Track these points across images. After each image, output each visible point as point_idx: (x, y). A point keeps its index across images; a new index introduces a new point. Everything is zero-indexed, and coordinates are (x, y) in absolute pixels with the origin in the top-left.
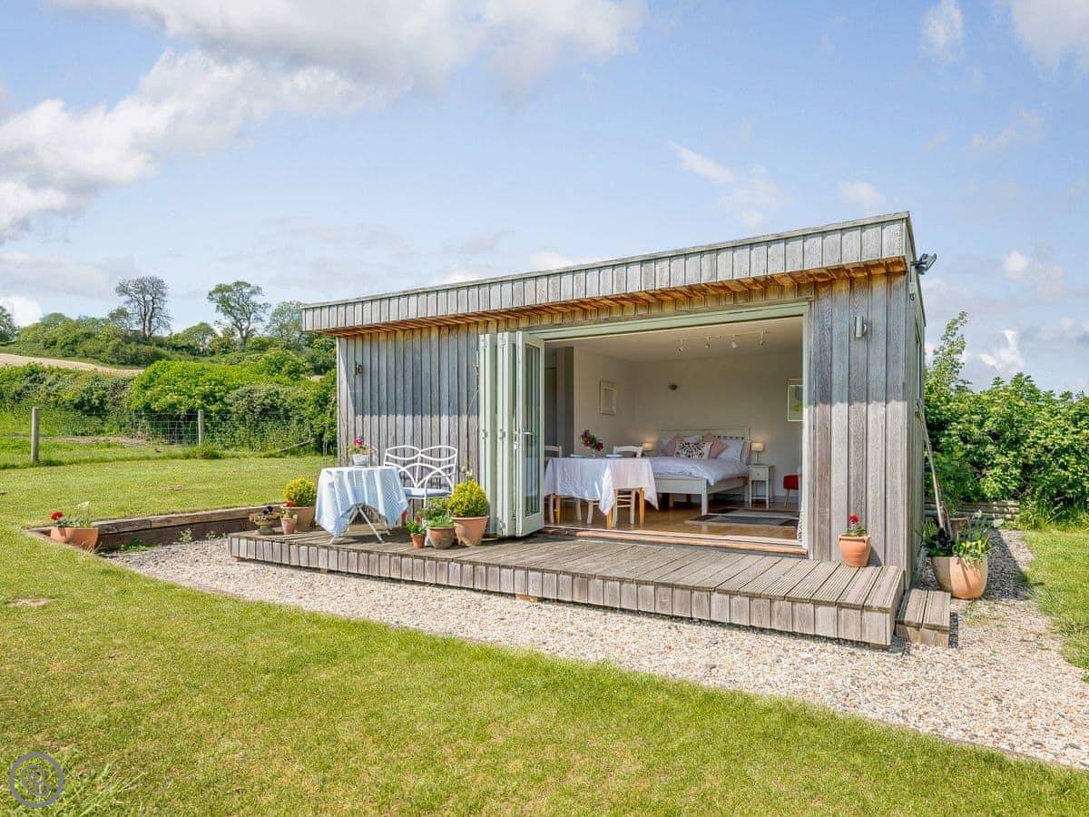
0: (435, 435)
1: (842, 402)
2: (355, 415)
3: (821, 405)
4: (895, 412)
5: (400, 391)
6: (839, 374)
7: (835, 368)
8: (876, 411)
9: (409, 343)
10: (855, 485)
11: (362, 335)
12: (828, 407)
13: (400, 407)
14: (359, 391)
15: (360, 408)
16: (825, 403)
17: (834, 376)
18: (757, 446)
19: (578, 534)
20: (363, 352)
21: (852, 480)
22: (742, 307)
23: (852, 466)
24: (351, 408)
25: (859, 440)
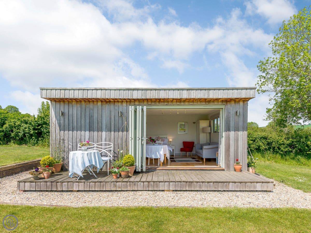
0: (99, 138)
1: (233, 131)
2: (60, 131)
3: (228, 132)
4: (245, 134)
5: (83, 122)
6: (232, 124)
7: (231, 123)
8: (240, 133)
9: (87, 106)
10: (236, 151)
11: (64, 101)
12: (229, 132)
13: (83, 128)
14: (62, 122)
15: (62, 128)
16: (229, 131)
17: (231, 125)
18: (171, 140)
19: (157, 169)
20: (64, 108)
21: (235, 150)
22: (207, 105)
23: (235, 147)
24: (58, 128)
25: (237, 140)
